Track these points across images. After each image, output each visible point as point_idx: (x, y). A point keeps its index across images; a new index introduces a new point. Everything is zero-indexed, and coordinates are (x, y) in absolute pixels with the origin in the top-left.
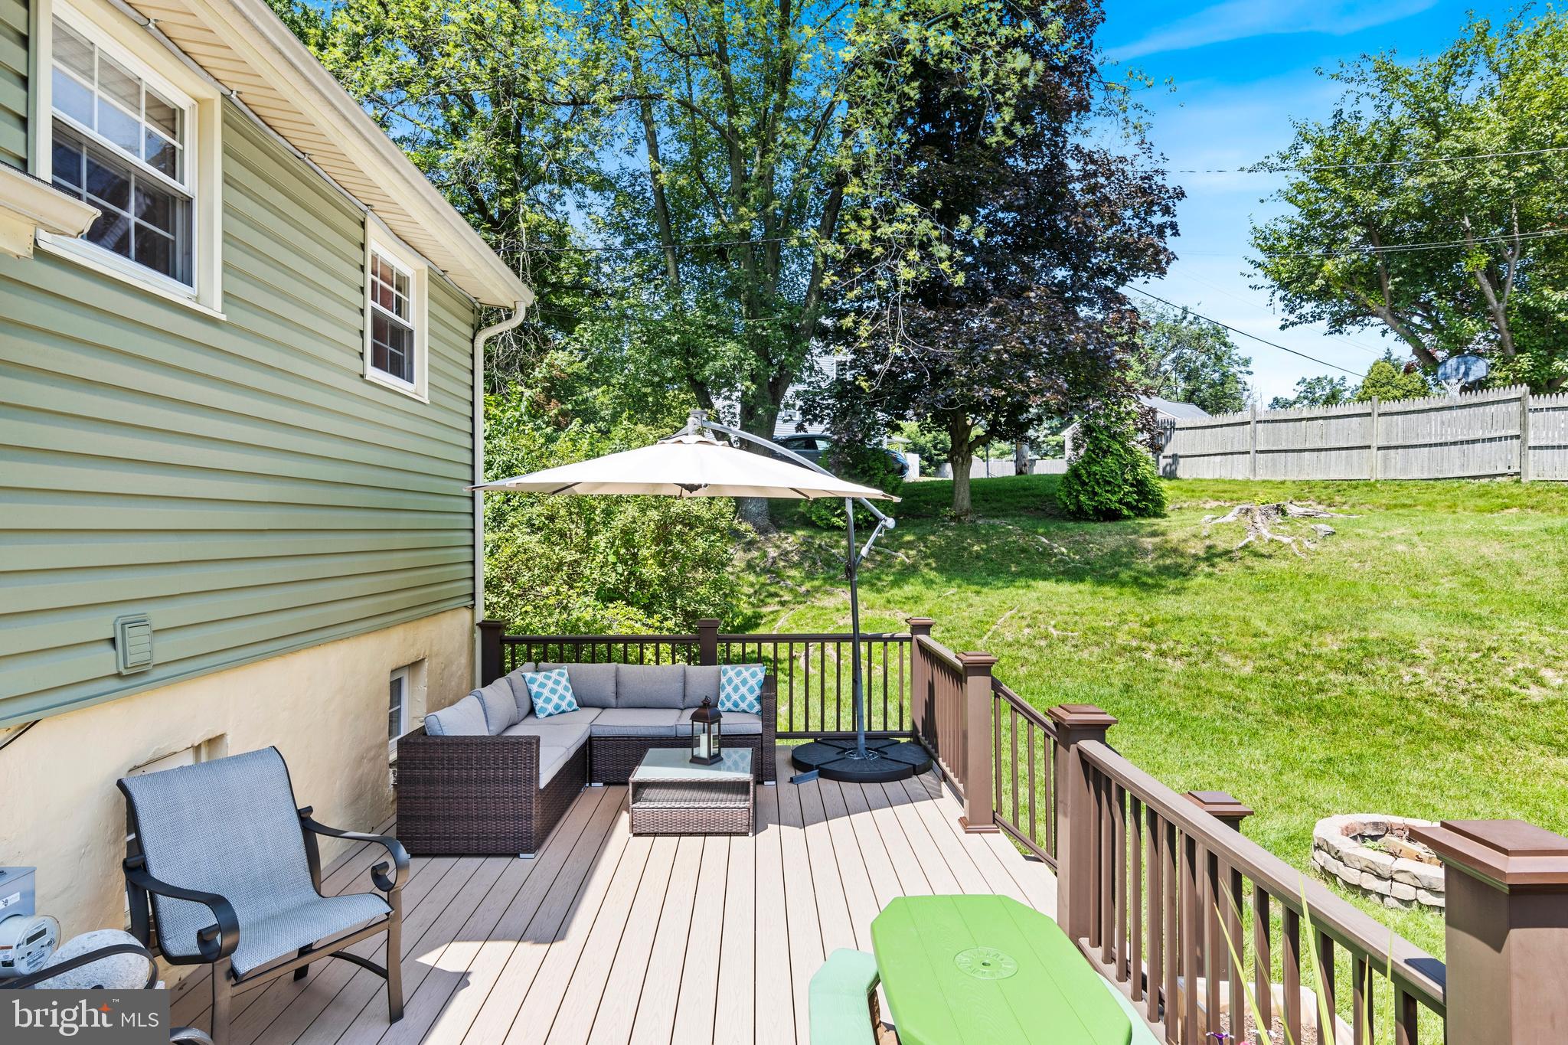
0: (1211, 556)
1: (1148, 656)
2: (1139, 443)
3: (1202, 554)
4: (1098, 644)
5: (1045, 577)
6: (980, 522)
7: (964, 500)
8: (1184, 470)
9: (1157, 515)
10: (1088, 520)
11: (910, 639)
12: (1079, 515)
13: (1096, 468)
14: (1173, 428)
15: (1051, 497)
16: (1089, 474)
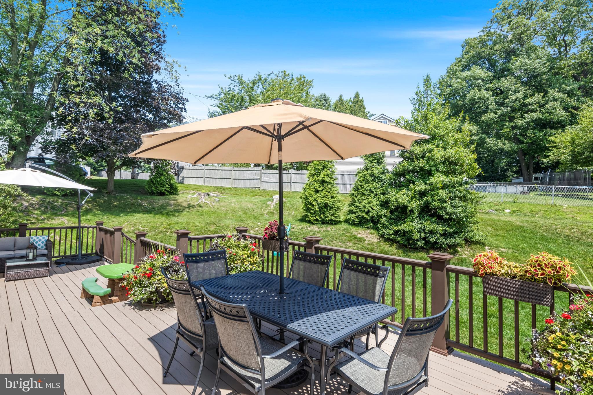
0: (189, 206)
1: (168, 233)
2: (171, 173)
3: (186, 206)
4: (154, 231)
5: (139, 212)
6: (117, 195)
7: (111, 187)
8: (186, 182)
9: (176, 194)
10: (155, 195)
11: (96, 227)
12: (152, 193)
13: (158, 179)
14: (183, 168)
15: (143, 187)
16: (156, 181)
